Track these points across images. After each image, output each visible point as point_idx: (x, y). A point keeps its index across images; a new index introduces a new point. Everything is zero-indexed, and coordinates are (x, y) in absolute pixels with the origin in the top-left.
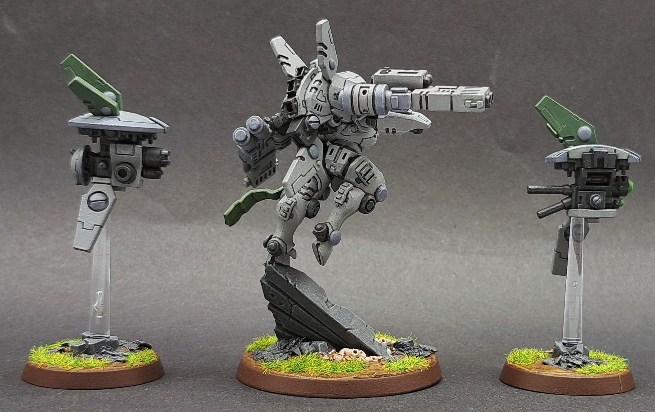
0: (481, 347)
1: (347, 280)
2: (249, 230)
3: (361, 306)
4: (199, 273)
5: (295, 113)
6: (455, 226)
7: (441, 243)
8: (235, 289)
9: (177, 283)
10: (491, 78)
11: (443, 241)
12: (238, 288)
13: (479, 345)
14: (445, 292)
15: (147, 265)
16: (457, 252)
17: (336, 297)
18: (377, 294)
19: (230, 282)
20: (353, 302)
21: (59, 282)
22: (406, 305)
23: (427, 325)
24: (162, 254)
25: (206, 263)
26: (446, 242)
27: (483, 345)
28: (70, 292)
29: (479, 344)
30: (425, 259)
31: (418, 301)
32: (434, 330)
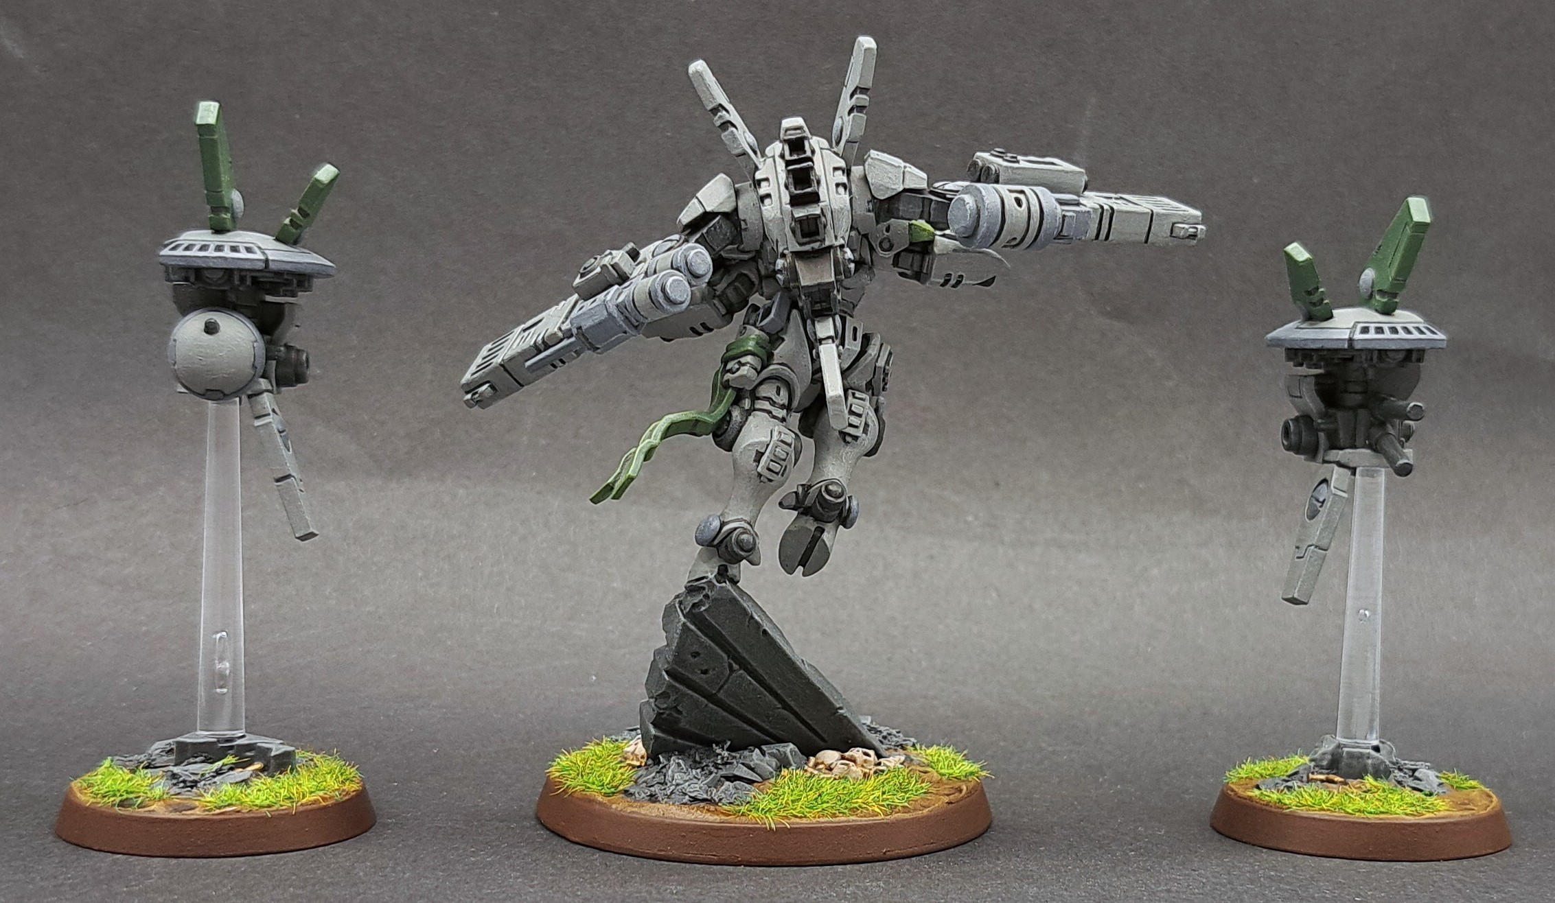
0: (1054, 752)
2: (539, 493)
4: (430, 586)
5: (820, 241)
6: (997, 484)
7: (966, 522)
8: (511, 624)
9: (381, 611)
11: (970, 518)
12: (516, 621)
13: (1050, 749)
14: (975, 630)
15: (314, 570)
16: (1002, 543)
18: (823, 634)
19: (498, 608)
21: (119, 607)
22: (889, 659)
23: (935, 702)
24: (348, 544)
25: (446, 566)
26: (976, 518)
27: (1058, 748)
28: (144, 629)
29: (1050, 746)
30: (932, 557)
31: (914, 650)
32: (949, 713)
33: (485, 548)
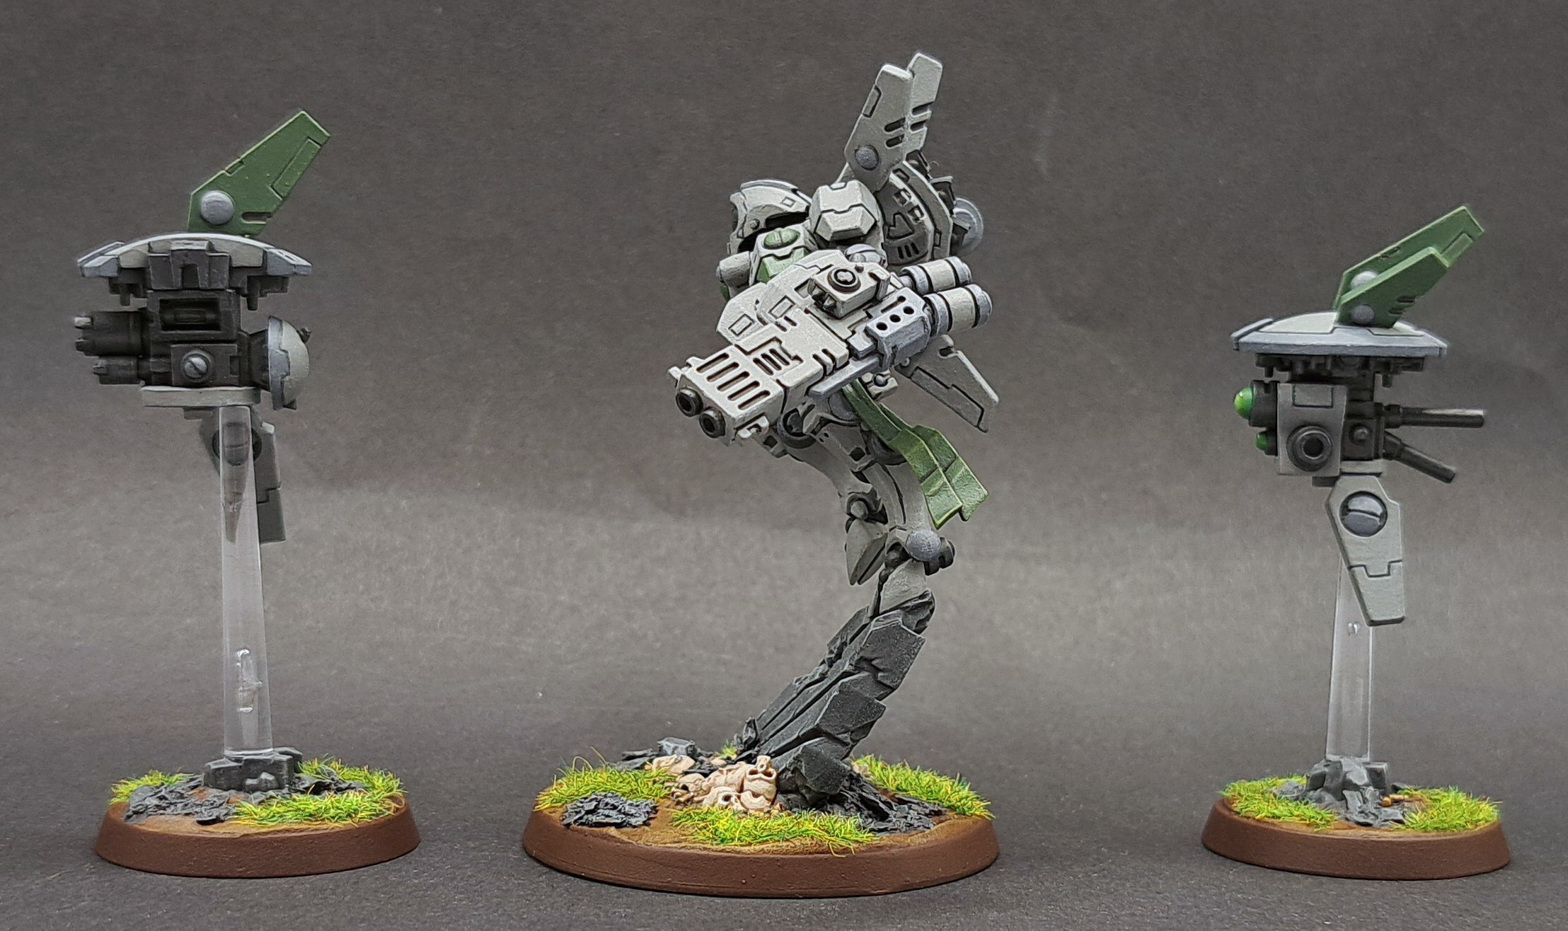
0: (1014, 771)
1: (709, 618)
2: (484, 504)
3: (741, 677)
4: (372, 600)
8: (455, 638)
9: (321, 625)
10: (1038, 159)
12: (461, 636)
13: (1011, 767)
17: (684, 656)
18: (777, 649)
19: (441, 623)
20: (722, 669)
21: (52, 621)
25: (388, 579)
27: (1019, 767)
28: (77, 644)
29: (1010, 764)
32: (907, 731)
33: (428, 561)
